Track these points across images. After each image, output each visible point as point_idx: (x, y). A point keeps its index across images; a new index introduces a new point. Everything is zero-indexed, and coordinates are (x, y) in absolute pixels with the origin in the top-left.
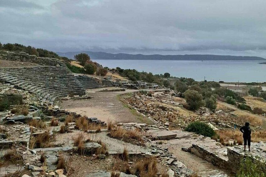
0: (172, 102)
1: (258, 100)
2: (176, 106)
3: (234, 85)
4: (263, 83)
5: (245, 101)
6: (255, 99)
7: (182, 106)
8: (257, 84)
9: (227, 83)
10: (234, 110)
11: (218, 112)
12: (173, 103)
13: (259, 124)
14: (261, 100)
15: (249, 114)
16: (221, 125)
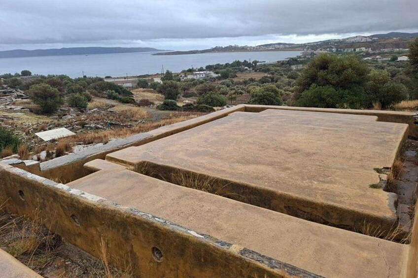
0: (9, 107)
1: (148, 91)
2: (16, 112)
3: (124, 80)
4: (155, 75)
5: (132, 94)
6: (144, 91)
7: (27, 111)
8: (149, 76)
9: (115, 78)
10: (113, 106)
11: (92, 111)
12: (11, 109)
13: (143, 117)
14: (151, 92)
15: (131, 108)
16: (89, 127)
